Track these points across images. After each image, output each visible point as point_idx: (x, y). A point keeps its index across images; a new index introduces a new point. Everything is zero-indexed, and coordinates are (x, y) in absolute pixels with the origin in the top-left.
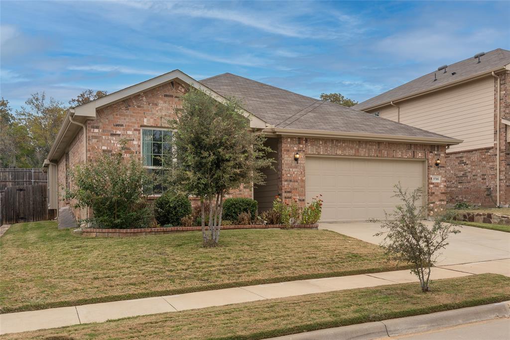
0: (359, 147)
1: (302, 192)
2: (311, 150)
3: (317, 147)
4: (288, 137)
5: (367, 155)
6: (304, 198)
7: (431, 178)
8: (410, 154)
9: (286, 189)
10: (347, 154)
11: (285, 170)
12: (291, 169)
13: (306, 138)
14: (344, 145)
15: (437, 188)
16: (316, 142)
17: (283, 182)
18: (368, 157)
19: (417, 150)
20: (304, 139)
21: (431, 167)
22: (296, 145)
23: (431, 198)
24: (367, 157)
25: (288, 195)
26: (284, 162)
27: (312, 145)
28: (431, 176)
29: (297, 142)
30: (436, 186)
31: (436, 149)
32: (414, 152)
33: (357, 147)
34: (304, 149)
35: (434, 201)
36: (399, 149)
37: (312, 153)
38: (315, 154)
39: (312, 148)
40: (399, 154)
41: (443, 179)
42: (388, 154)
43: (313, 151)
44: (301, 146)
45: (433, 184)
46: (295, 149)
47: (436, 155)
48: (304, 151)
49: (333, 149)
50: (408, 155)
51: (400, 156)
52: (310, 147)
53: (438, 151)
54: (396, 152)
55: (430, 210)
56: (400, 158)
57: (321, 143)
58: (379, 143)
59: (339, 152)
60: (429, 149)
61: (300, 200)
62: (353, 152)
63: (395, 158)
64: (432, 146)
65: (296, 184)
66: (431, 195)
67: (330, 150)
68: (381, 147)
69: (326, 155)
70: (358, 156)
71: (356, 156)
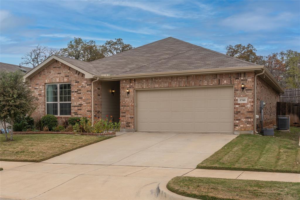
0: (172, 81)
1: (132, 113)
2: (137, 86)
3: (141, 84)
4: (124, 80)
5: (178, 86)
6: (133, 116)
7: (237, 100)
8: (216, 82)
9: (122, 111)
10: (162, 86)
11: (122, 100)
12: (125, 99)
13: (134, 79)
14: (160, 81)
15: (244, 108)
16: (141, 81)
17: (120, 107)
18: (179, 87)
19: (222, 78)
20: (133, 80)
21: (237, 90)
22: (128, 84)
23: (236, 116)
24: (177, 87)
25: (124, 114)
26: (121, 95)
27: (138, 83)
28: (237, 98)
29: (129, 82)
30: (242, 106)
31: (242, 75)
32: (219, 80)
33: (170, 81)
34: (133, 86)
35: (239, 118)
36: (205, 79)
37: (138, 88)
38: (140, 89)
39: (138, 85)
40: (205, 83)
41: (250, 100)
42: (195, 84)
43: (139, 87)
44: (132, 84)
45: (239, 104)
46: (128, 86)
47: (242, 80)
48: (133, 87)
49: (152, 84)
50: (214, 83)
51: (206, 84)
52: (137, 84)
53: (244, 76)
54: (203, 82)
55: (235, 125)
56: (206, 85)
57: (144, 81)
58: (188, 77)
59: (157, 86)
60: (235, 76)
61: (131, 118)
62: (166, 85)
63: (202, 86)
64: (238, 73)
65: (128, 108)
66: (237, 114)
67: (151, 85)
68: (189, 79)
69: (148, 88)
70: (171, 87)
71: (169, 87)
